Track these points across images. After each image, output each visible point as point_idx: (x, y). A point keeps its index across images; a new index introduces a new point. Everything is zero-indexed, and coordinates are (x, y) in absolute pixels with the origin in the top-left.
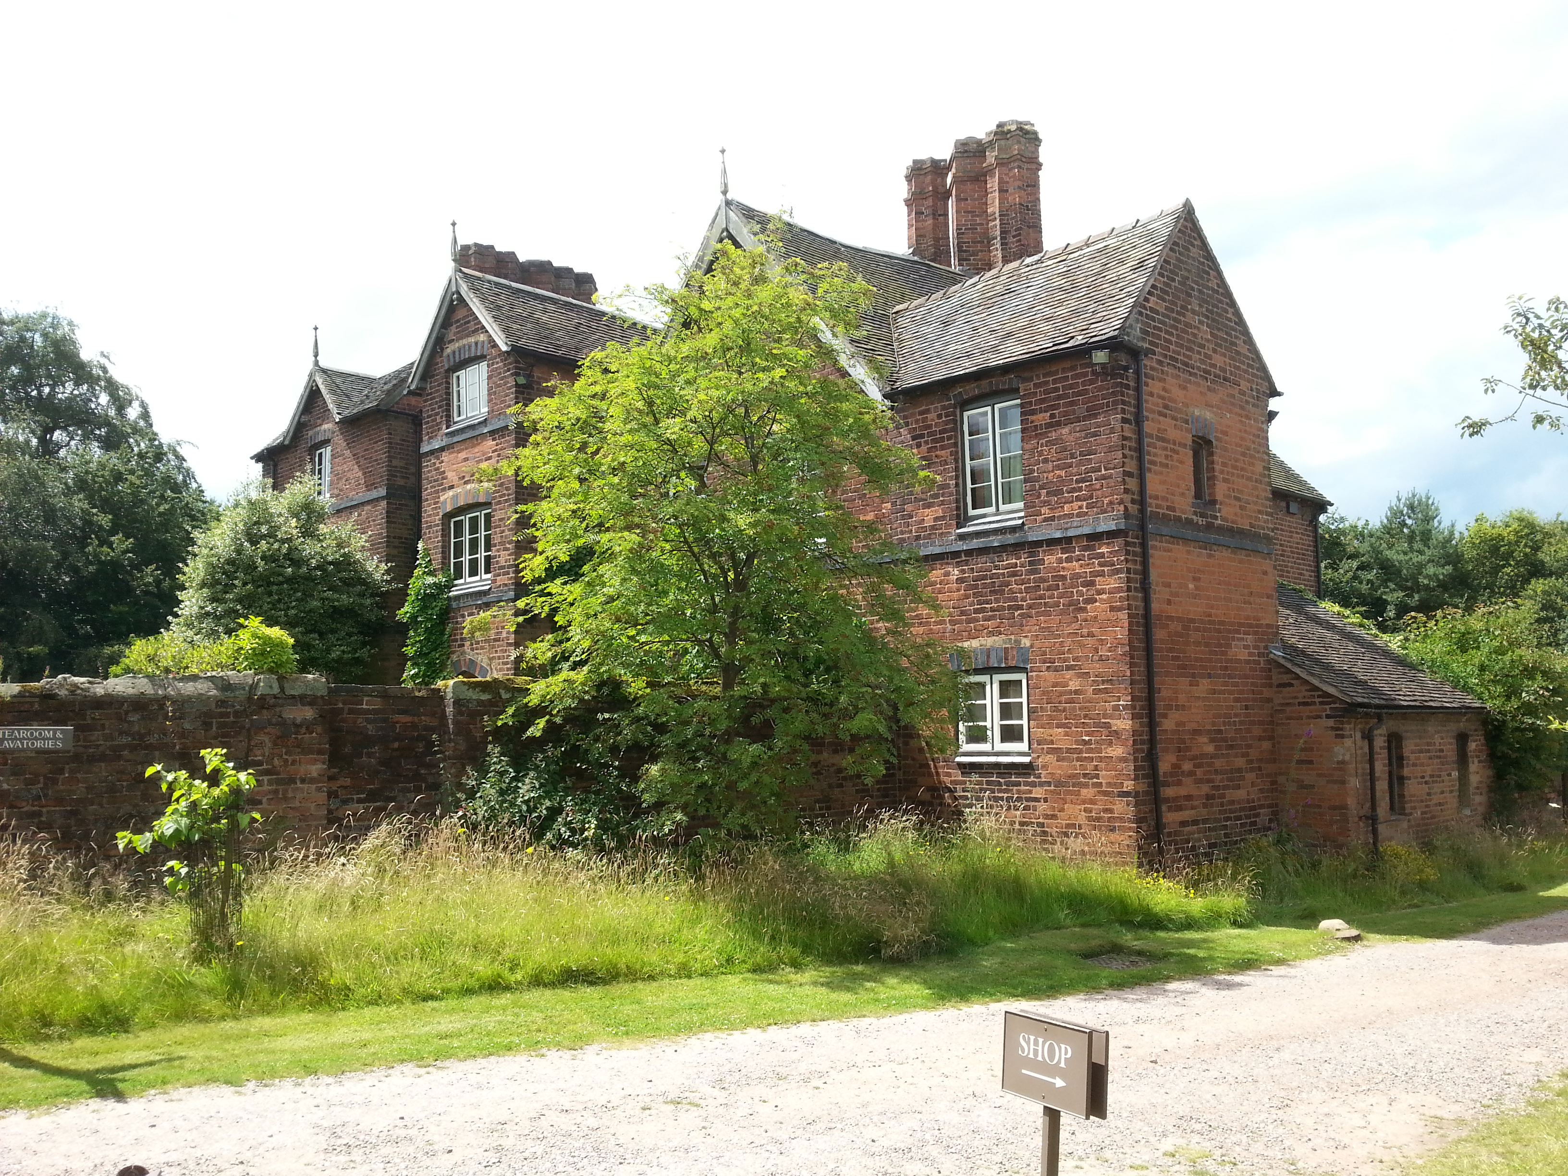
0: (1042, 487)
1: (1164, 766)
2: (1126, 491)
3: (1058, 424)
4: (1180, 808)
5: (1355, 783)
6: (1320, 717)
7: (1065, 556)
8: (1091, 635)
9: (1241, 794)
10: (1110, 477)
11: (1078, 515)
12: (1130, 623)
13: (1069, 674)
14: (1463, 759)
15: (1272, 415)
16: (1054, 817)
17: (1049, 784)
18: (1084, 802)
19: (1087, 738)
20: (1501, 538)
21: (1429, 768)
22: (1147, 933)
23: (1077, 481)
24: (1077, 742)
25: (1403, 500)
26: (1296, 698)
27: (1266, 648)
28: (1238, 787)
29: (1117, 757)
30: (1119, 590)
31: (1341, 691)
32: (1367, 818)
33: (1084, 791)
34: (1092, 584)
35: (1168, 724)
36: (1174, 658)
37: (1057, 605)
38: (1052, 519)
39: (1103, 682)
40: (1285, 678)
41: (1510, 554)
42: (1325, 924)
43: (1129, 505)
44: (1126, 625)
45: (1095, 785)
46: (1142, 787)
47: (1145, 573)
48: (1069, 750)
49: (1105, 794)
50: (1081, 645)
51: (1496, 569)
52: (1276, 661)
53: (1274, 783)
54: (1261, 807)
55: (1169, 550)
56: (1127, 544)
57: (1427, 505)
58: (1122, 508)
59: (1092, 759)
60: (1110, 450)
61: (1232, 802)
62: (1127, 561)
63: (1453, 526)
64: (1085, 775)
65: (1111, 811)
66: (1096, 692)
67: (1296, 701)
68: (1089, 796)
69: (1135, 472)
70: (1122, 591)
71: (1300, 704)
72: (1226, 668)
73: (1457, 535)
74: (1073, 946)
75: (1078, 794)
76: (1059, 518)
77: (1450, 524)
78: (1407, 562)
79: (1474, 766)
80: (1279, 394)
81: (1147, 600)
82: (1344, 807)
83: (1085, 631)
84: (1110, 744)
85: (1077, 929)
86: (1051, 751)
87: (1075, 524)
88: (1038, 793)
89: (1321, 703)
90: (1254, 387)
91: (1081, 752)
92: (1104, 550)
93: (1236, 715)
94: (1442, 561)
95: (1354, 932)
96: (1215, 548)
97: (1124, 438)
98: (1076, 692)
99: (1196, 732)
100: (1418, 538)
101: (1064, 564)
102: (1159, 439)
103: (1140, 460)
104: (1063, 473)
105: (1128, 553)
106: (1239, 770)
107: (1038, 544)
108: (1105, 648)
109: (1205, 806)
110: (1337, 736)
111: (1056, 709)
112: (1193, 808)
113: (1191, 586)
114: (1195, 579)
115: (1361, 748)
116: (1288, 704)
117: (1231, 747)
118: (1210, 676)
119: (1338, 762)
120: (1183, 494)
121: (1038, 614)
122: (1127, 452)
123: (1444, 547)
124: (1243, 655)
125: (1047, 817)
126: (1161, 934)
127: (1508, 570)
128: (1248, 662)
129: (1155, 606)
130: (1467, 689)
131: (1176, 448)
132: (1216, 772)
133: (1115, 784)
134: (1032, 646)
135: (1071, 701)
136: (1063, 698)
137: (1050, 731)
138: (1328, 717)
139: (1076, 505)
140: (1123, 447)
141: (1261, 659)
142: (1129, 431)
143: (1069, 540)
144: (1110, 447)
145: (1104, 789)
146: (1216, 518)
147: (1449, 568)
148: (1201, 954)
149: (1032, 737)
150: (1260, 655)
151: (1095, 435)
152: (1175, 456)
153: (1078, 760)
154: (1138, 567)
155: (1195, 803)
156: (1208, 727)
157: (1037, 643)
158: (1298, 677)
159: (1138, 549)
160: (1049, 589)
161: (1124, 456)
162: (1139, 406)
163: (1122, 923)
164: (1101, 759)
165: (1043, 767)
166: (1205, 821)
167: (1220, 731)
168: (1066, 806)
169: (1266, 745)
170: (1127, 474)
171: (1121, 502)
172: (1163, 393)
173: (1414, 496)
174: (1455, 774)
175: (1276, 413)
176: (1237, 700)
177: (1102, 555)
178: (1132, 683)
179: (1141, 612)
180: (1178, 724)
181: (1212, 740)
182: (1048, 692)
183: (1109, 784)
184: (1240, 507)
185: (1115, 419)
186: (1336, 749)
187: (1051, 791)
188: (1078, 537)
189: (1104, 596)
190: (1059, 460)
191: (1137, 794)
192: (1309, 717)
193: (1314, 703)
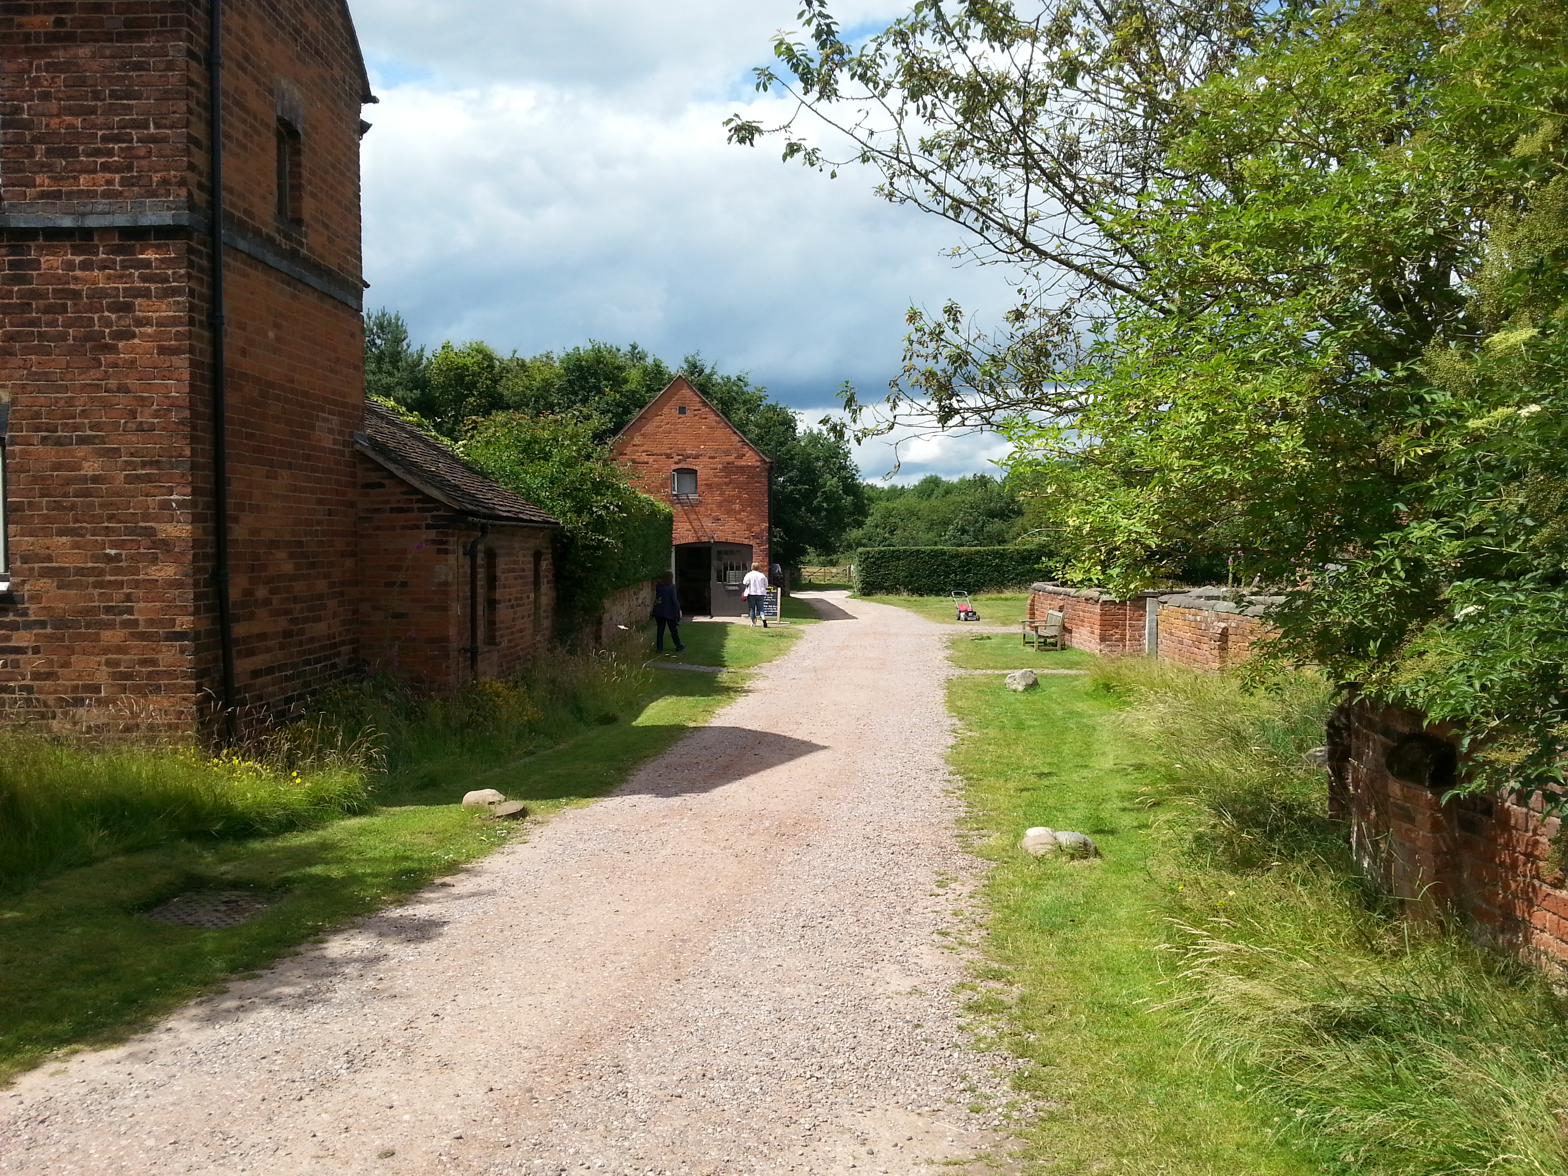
0: (37, 140)
1: (234, 594)
2: (191, 167)
3: (70, 38)
4: (251, 653)
5: (457, 609)
6: (417, 527)
7: (78, 259)
8: (123, 389)
9: (321, 628)
10: (164, 140)
11: (106, 195)
12: (192, 375)
13: (81, 451)
14: (537, 583)
15: (364, 127)
16: (48, 676)
17: (43, 624)
18: (106, 651)
19: (113, 552)
20: (465, 367)
21: (514, 590)
22: (230, 847)
23: (104, 139)
24: (95, 558)
25: (373, 319)
26: (388, 502)
27: (351, 435)
28: (318, 619)
29: (165, 581)
30: (174, 321)
31: (448, 495)
32: (466, 650)
33: (107, 635)
34: (128, 308)
35: (238, 532)
36: (249, 436)
37: (63, 337)
38: (57, 195)
39: (144, 465)
40: (374, 477)
41: (474, 384)
42: (471, 797)
43: (195, 191)
44: (186, 376)
45: (125, 624)
46: (204, 625)
47: (215, 299)
48: (79, 571)
49: (143, 636)
50: (107, 406)
51: (460, 398)
52: (363, 454)
53: (355, 612)
54: (343, 643)
55: (245, 275)
56: (190, 250)
57: (397, 326)
58: (183, 192)
59: (121, 584)
60: (166, 96)
61: (312, 640)
62: (189, 277)
63: (422, 350)
64: (108, 610)
65: (153, 662)
66: (129, 479)
67: (387, 507)
68: (116, 641)
69: (205, 141)
70: (181, 324)
71: (392, 510)
72: (308, 457)
73: (425, 362)
74: (124, 894)
75: (97, 638)
76: (70, 195)
77: (419, 348)
78: (376, 382)
79: (545, 588)
80: (374, 100)
81: (216, 344)
82: (446, 639)
83: (113, 383)
84: (154, 560)
85: (121, 859)
86: (46, 573)
87: (100, 208)
88: (22, 639)
89: (421, 510)
90: (347, 78)
91: (102, 572)
92: (150, 255)
93: (319, 523)
94: (410, 385)
95: (515, 806)
96: (300, 286)
97: (191, 83)
98: (95, 479)
99: (273, 544)
100: (387, 360)
101: (78, 273)
102: (237, 103)
103: (212, 125)
104: (78, 122)
105: (191, 265)
106: (320, 597)
107: (30, 234)
108: (147, 411)
109: (282, 647)
110: (439, 552)
111: (58, 506)
112: (268, 650)
113: (271, 335)
114: (277, 326)
115: (463, 567)
116: (377, 510)
117: (313, 565)
118: (290, 466)
119: (440, 584)
120: (263, 198)
121: (28, 351)
122: (193, 104)
123: (412, 372)
124: (328, 443)
125: (36, 676)
126: (257, 845)
127: (472, 400)
128: (332, 452)
129: (228, 355)
130: (539, 502)
131: (257, 125)
132: (295, 599)
133: (161, 621)
134: (13, 402)
135: (86, 494)
136: (71, 489)
137: (47, 541)
138: (428, 527)
139: (101, 177)
140: (188, 96)
141: (347, 450)
142: (197, 73)
143: (87, 233)
144: (166, 92)
145: (141, 629)
146: (301, 244)
147: (417, 392)
148: (336, 872)
149: (13, 550)
150: (345, 444)
151: (138, 67)
152: (256, 138)
153: (97, 585)
154: (205, 290)
155: (271, 643)
156: (288, 538)
157: (24, 398)
158: (392, 475)
159: (205, 263)
160: (48, 310)
161: (190, 111)
162: (212, 39)
163: (191, 837)
164: (137, 584)
165: (32, 598)
166: (281, 668)
167: (300, 543)
168: (73, 659)
169: (349, 563)
170: (192, 140)
171: (182, 183)
172: (242, 34)
173: (384, 315)
174: (532, 596)
175: (369, 126)
176: (320, 502)
177: (147, 264)
178: (194, 467)
179: (207, 360)
180: (254, 532)
181: (292, 556)
182: (43, 478)
183: (151, 622)
184: (329, 237)
185: (176, 48)
186: (437, 568)
187: (46, 636)
188: (106, 231)
189: (149, 330)
190: (69, 98)
191: (196, 636)
192: (403, 527)
193: (410, 510)
